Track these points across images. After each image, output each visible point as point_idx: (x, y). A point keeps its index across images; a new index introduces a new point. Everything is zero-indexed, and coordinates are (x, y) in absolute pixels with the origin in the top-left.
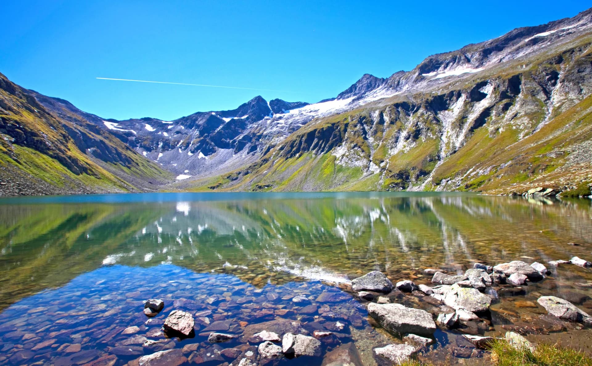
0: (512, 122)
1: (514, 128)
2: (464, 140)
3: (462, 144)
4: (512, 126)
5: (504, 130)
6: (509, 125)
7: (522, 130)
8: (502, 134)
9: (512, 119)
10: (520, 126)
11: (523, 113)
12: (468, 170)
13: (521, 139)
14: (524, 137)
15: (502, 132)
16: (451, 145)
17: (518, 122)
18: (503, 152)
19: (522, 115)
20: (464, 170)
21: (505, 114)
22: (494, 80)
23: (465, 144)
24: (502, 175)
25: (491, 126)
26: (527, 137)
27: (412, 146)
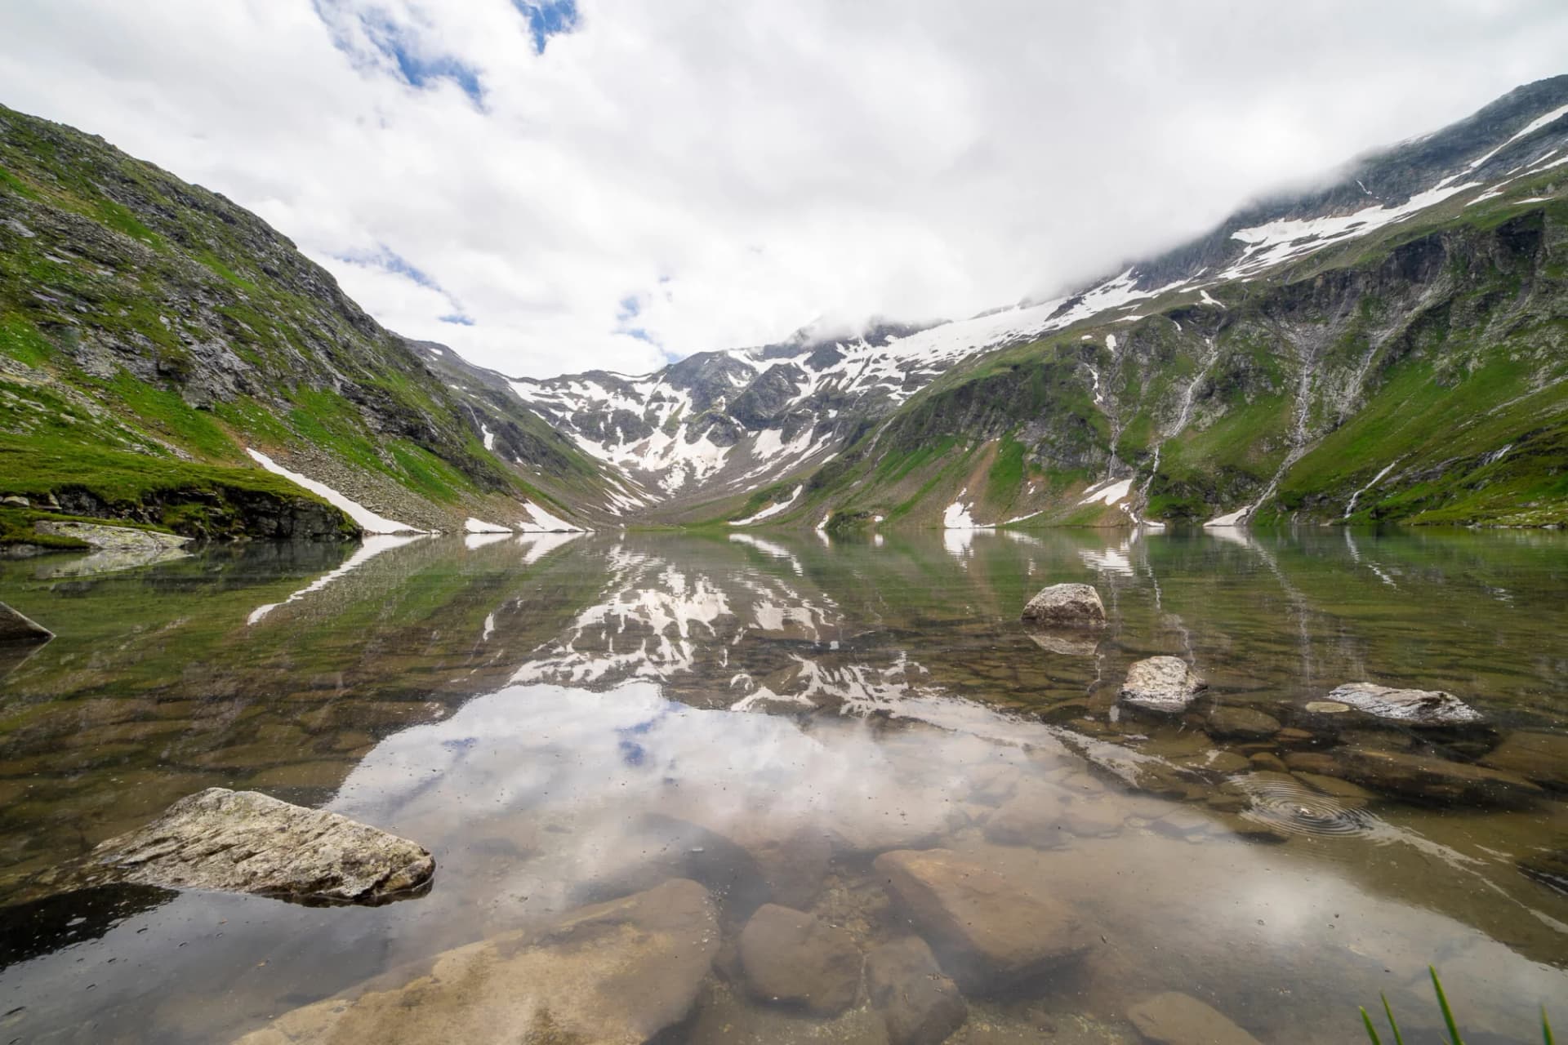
0: (1508, 343)
1: (1516, 357)
2: (1361, 394)
3: (1356, 405)
4: (1509, 354)
5: (1482, 366)
6: (1496, 352)
7: (1541, 362)
8: (1474, 377)
9: (1508, 333)
10: (1533, 351)
11: (1546, 316)
12: (1376, 472)
13: (1537, 387)
14: (1548, 380)
15: (1476, 370)
16: (1325, 410)
17: (1527, 340)
18: (1483, 422)
19: (1541, 321)
20: (1365, 471)
21: (1485, 322)
22: (1448, 236)
23: (1364, 406)
24: (1487, 481)
25: (1441, 356)
26: (1558, 380)
27: (1219, 414)
